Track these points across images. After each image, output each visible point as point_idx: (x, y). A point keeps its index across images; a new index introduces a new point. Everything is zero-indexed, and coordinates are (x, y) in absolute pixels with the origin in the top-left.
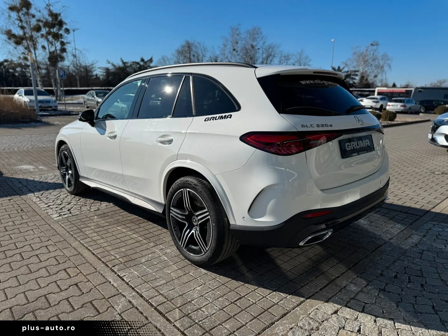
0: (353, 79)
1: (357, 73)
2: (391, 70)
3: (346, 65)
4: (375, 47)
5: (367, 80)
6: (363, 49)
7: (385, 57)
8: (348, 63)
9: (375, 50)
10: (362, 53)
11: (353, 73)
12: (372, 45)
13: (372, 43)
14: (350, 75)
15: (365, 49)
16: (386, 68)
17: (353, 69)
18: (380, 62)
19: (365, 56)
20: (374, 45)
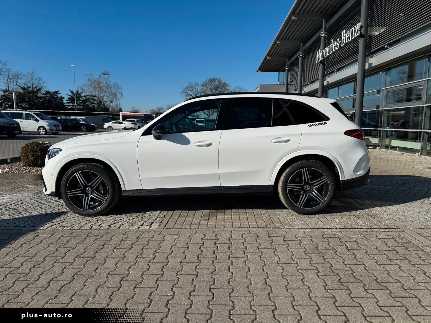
0: (92, 103)
1: (95, 98)
2: (123, 97)
3: (83, 90)
4: (107, 76)
5: (104, 104)
6: (96, 77)
7: (116, 85)
8: (84, 88)
9: (108, 79)
10: (96, 81)
11: (91, 98)
12: (103, 74)
13: (104, 72)
14: (89, 99)
15: (99, 77)
16: (119, 96)
17: (90, 94)
18: (113, 89)
19: (100, 83)
20: (106, 75)
